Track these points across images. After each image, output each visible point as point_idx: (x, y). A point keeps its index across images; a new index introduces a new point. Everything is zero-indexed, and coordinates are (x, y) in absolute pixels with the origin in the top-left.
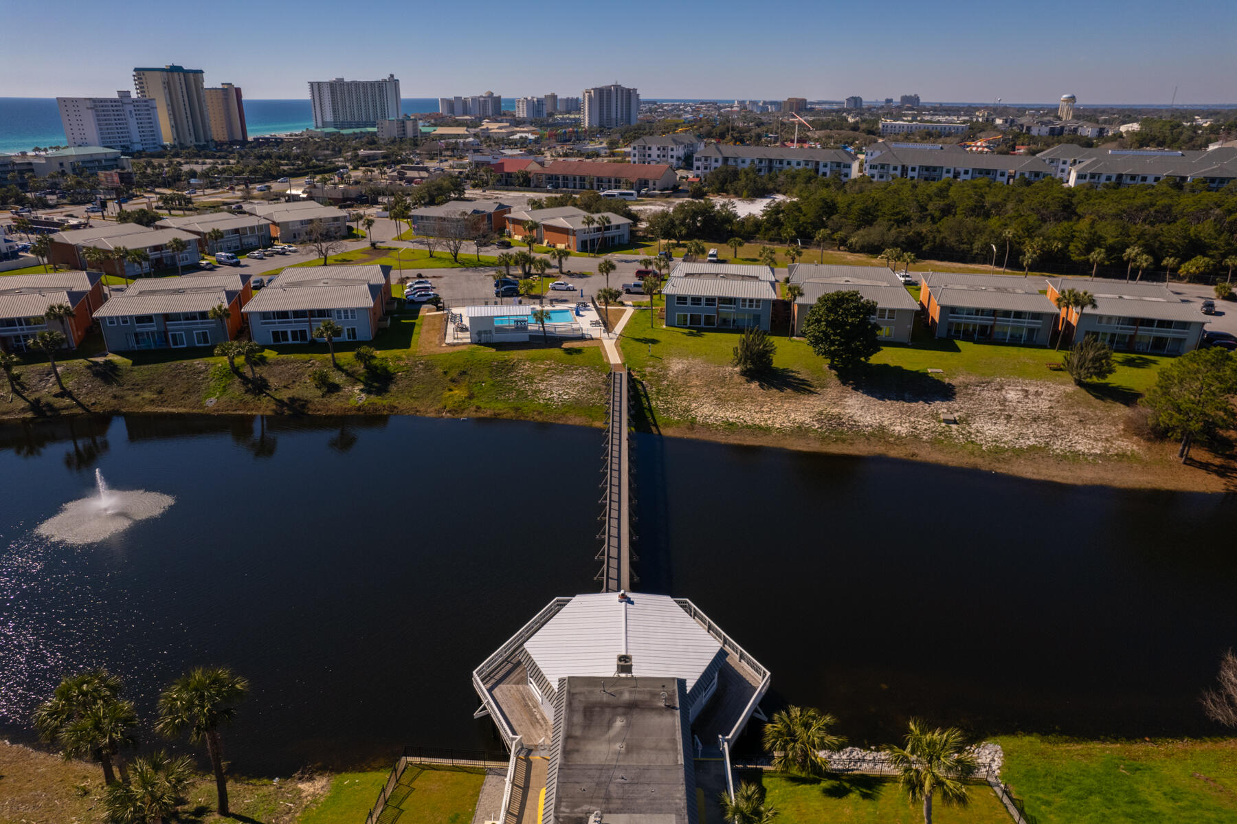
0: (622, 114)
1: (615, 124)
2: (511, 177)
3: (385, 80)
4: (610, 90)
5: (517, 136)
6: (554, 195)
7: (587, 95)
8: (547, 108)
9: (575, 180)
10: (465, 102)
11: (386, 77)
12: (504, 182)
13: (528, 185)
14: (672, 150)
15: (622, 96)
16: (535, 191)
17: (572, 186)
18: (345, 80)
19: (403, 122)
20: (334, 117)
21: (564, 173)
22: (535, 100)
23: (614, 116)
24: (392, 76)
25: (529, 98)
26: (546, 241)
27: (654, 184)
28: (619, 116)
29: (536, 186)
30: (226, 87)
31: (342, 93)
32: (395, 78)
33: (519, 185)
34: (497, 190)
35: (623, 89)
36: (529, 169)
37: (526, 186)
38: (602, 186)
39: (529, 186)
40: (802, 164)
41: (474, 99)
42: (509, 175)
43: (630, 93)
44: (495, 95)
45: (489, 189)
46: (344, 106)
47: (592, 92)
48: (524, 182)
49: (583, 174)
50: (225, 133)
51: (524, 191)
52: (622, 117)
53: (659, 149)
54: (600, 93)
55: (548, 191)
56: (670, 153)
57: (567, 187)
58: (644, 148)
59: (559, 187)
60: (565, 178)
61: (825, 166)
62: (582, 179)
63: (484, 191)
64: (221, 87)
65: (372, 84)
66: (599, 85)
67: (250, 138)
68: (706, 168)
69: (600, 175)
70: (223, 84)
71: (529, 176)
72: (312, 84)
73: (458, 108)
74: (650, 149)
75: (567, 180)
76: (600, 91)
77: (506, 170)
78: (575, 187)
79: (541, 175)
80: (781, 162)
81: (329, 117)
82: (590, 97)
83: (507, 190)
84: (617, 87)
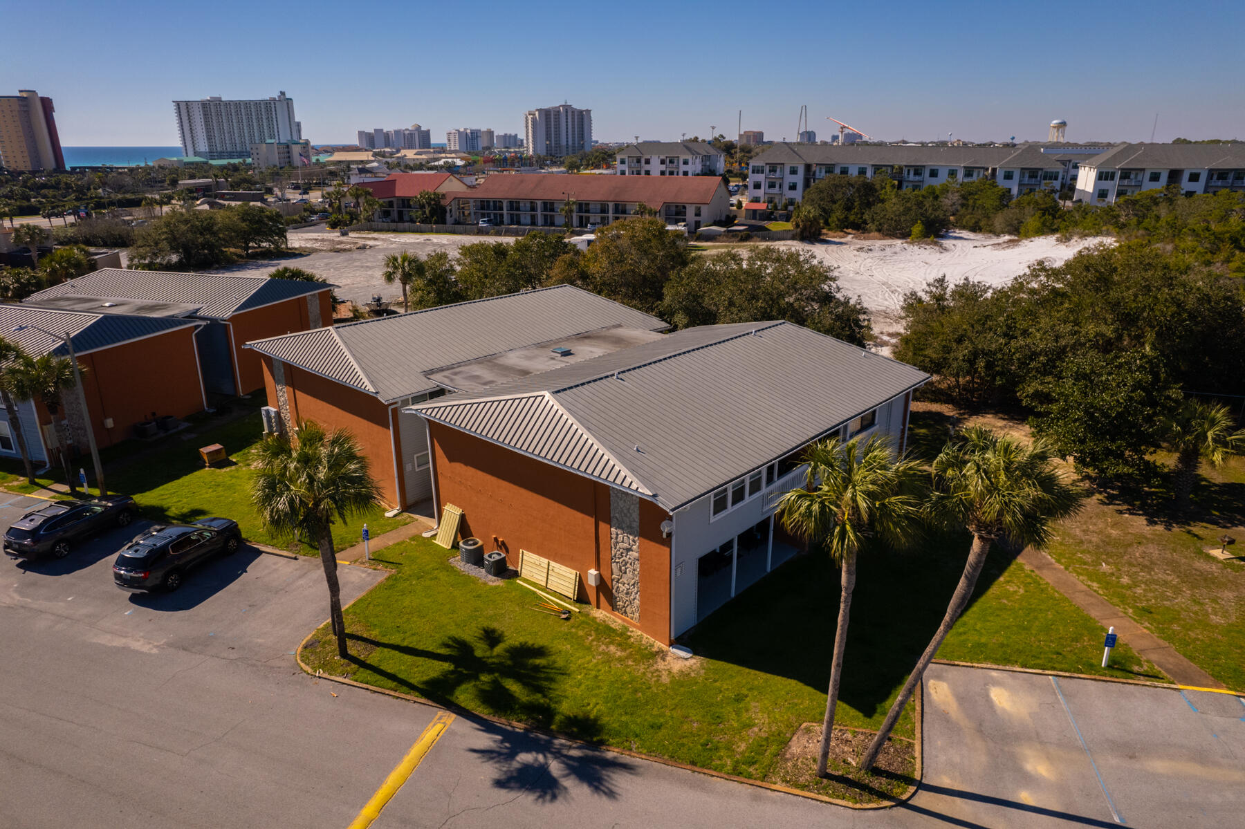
0: (574, 140)
1: (565, 152)
2: (410, 206)
3: (274, 99)
4: (559, 111)
5: (441, 162)
6: (491, 240)
7: (530, 117)
8: (482, 142)
9: (533, 209)
10: (387, 135)
11: (276, 95)
12: (395, 215)
13: (441, 220)
14: (686, 163)
15: (573, 119)
16: (453, 232)
17: (529, 220)
18: (223, 99)
19: (288, 147)
20: (209, 146)
21: (513, 195)
22: (469, 131)
23: (563, 143)
24: (283, 93)
25: (462, 130)
26: (452, 513)
27: (698, 214)
28: (570, 143)
29: (457, 222)
30: (25, 95)
31: (219, 115)
32: (287, 96)
33: (423, 222)
34: (375, 231)
35: (574, 111)
36: (442, 190)
37: (436, 222)
38: (588, 218)
39: (444, 222)
40: (960, 176)
41: (397, 132)
42: (405, 202)
43: (582, 115)
44: (422, 129)
45: (360, 230)
46: (222, 132)
47: (537, 113)
48: (432, 214)
49: (549, 196)
50: (28, 159)
51: (431, 231)
52: (574, 143)
53: (663, 162)
54: (546, 115)
55: (481, 232)
56: (683, 168)
57: (518, 223)
58: (639, 161)
59: (502, 223)
60: (514, 205)
61: (1008, 176)
62: (549, 206)
63: (344, 234)
64: (18, 94)
65: (257, 104)
66: (546, 106)
67: (68, 168)
68: (772, 185)
69: (584, 197)
70: (20, 91)
71: (443, 202)
72: (178, 104)
73: (379, 141)
74: (648, 162)
75: (518, 209)
76: (546, 114)
77: (400, 192)
78: (533, 223)
79: (466, 200)
80: (918, 171)
81: (203, 146)
82: (534, 120)
83: (395, 231)
84: (567, 108)
